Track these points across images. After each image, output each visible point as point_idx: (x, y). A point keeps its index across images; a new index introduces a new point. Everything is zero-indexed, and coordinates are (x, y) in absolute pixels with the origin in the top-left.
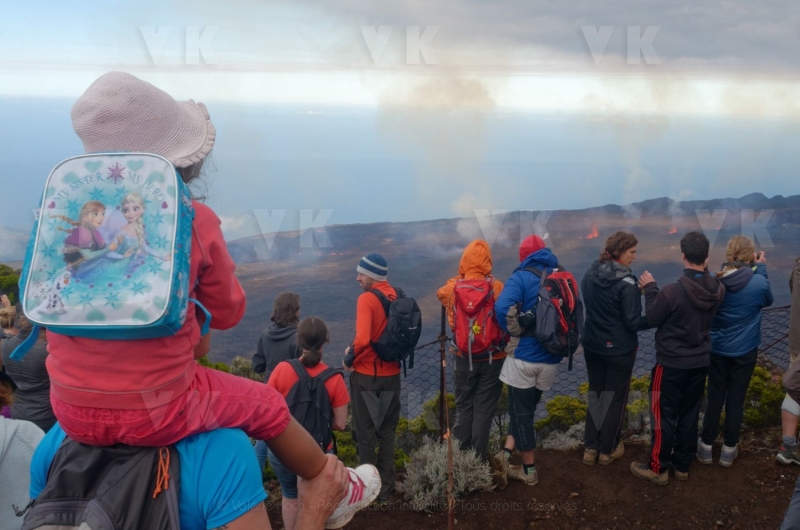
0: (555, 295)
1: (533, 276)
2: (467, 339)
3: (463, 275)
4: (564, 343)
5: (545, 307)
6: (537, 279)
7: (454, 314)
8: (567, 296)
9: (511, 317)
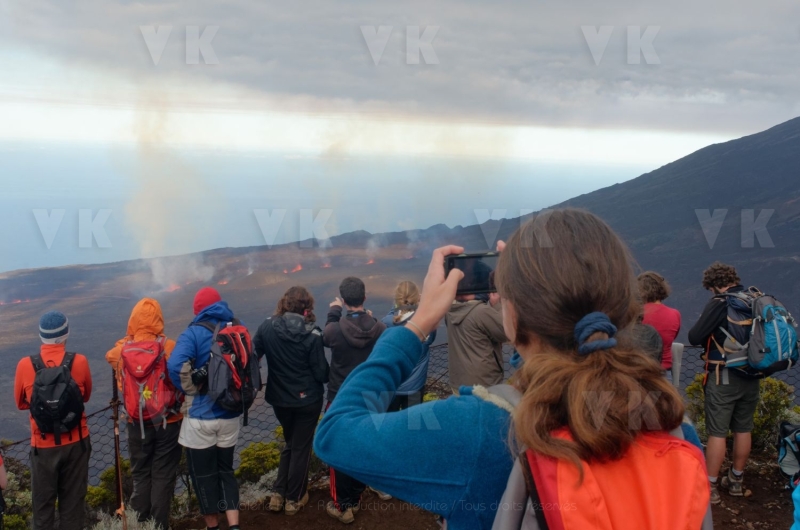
0: (226, 351)
1: (205, 331)
2: (138, 406)
3: (132, 337)
4: (238, 398)
5: (217, 364)
6: (210, 335)
7: (123, 379)
8: (239, 351)
9: (185, 374)
